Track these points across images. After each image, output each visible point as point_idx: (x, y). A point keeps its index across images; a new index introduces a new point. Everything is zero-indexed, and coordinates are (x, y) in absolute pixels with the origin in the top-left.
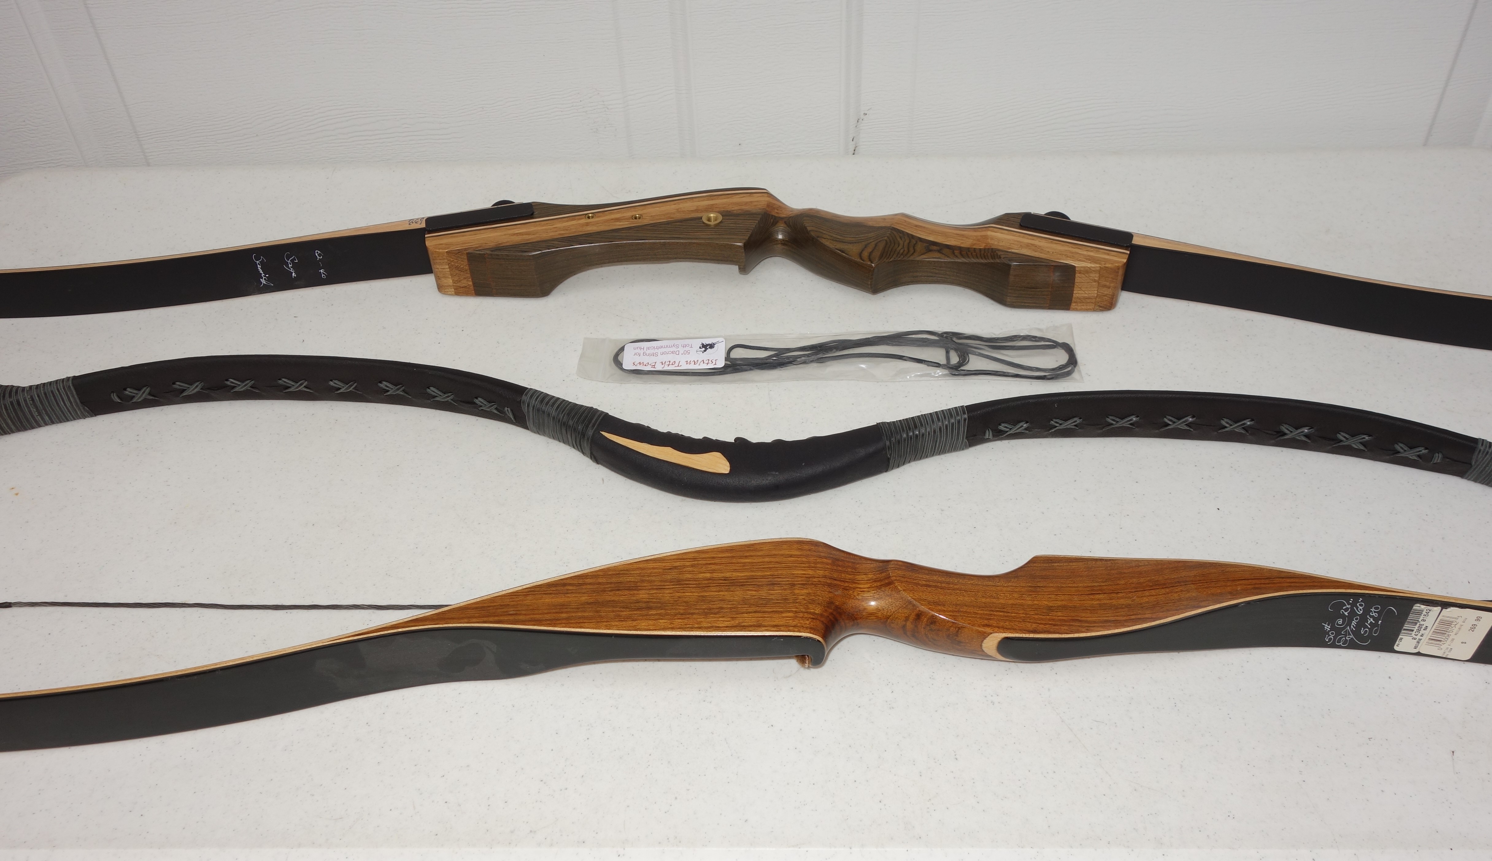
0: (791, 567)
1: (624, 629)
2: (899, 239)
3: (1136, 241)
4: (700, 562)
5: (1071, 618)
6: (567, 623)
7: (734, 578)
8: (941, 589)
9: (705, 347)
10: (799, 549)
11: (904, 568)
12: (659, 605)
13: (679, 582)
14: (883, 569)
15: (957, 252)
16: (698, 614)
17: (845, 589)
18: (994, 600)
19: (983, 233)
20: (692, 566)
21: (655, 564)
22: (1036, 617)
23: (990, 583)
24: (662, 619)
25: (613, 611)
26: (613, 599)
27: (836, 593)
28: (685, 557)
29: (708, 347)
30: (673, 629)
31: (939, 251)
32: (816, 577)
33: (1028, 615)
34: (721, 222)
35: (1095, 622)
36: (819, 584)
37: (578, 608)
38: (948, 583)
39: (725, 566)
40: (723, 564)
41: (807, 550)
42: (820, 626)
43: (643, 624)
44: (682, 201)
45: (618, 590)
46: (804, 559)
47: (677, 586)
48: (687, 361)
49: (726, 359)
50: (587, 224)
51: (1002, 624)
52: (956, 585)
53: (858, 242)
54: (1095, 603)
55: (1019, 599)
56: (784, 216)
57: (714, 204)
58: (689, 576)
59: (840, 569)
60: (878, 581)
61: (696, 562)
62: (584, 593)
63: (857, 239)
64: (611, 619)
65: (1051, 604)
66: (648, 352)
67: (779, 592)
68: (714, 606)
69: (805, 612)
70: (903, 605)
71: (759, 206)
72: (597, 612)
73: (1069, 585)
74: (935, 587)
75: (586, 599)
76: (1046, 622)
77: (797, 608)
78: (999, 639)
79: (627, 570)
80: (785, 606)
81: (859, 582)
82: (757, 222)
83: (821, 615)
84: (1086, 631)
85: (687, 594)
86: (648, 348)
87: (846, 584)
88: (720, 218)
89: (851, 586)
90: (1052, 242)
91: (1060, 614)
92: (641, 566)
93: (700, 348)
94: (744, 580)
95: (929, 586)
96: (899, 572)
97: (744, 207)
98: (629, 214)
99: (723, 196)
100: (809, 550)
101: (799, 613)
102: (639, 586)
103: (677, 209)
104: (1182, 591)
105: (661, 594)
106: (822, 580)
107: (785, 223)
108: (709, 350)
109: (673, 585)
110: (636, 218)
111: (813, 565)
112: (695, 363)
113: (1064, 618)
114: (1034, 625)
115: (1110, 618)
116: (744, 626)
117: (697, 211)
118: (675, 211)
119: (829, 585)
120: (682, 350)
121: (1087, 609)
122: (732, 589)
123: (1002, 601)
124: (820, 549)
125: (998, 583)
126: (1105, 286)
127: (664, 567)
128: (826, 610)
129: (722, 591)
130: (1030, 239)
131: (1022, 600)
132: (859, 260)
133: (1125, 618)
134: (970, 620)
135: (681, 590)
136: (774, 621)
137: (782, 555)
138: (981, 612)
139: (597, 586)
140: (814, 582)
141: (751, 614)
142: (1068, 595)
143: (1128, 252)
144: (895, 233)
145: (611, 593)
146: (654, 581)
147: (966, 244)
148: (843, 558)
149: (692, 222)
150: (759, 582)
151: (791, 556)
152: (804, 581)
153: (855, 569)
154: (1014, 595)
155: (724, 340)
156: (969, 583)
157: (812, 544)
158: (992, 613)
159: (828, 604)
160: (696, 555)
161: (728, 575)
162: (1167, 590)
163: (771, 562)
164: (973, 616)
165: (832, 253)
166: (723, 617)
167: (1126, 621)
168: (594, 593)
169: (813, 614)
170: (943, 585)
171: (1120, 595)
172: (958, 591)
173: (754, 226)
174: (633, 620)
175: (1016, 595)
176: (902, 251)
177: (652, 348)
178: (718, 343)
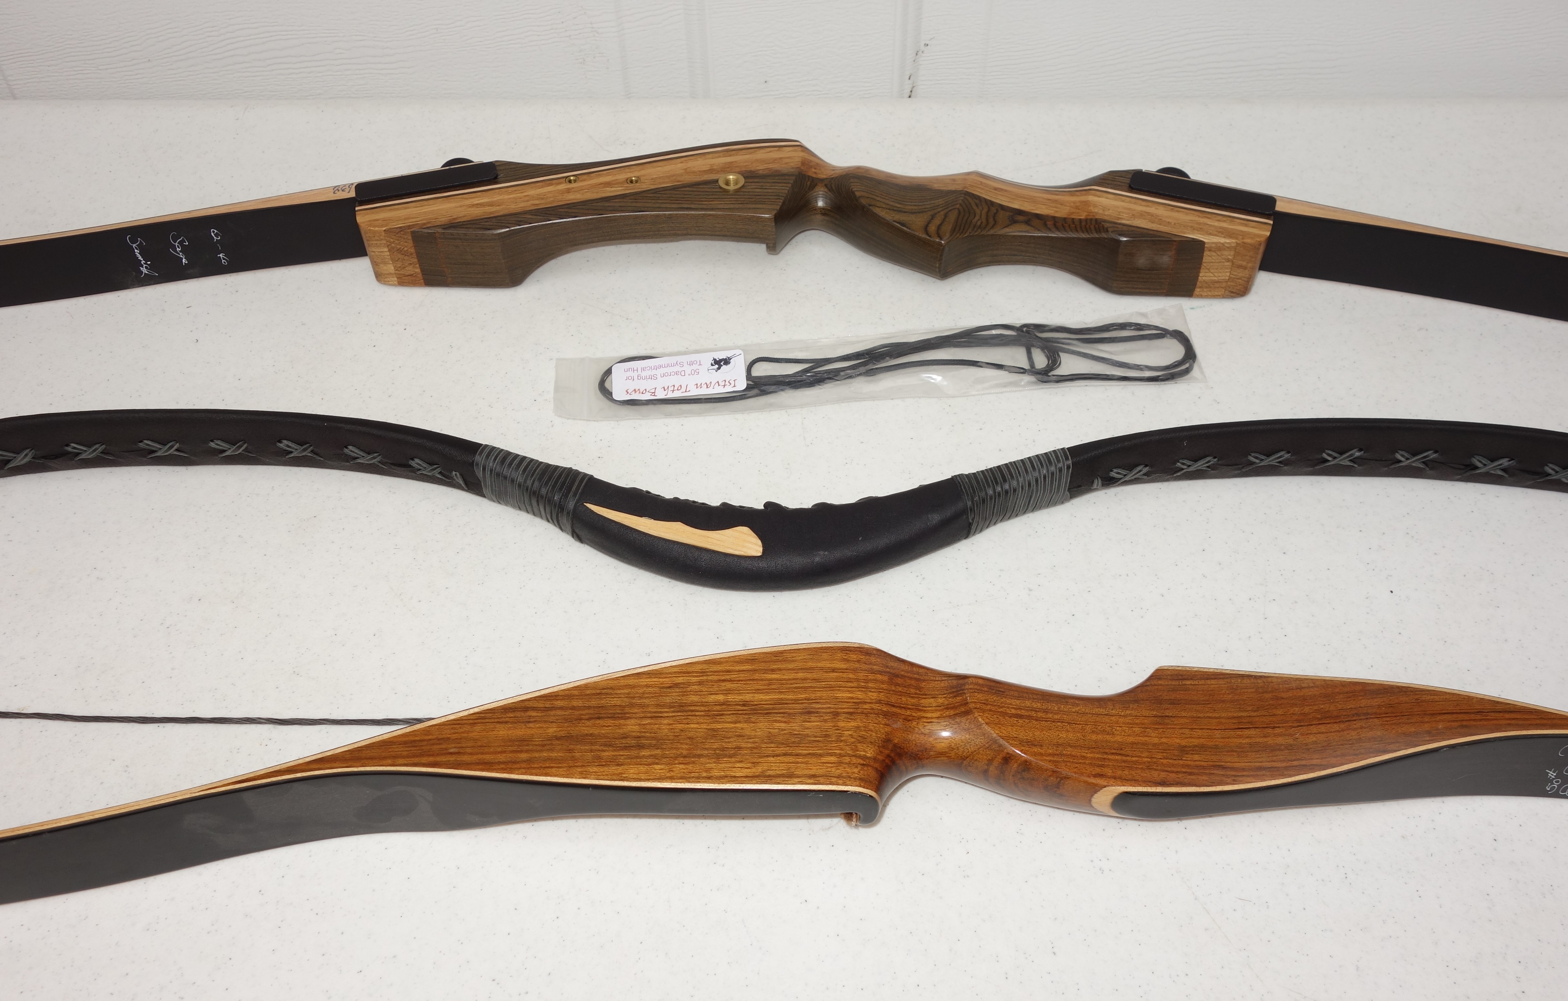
0: (833, 687)
1: (606, 777)
2: (975, 207)
3: (1280, 207)
4: (710, 678)
5: (1211, 763)
6: (528, 768)
7: (756, 703)
8: (1037, 720)
9: (720, 363)
10: (845, 660)
11: (986, 689)
12: (654, 742)
13: (681, 707)
14: (957, 691)
15: (1050, 224)
16: (707, 756)
17: (907, 719)
18: (1108, 737)
19: (1083, 198)
20: (700, 683)
21: (649, 680)
22: (1165, 761)
23: (1102, 710)
24: (657, 764)
25: (591, 751)
26: (591, 732)
27: (895, 726)
28: (690, 669)
29: (722, 364)
30: (672, 779)
31: (1027, 223)
32: (868, 703)
33: (1155, 760)
34: (743, 186)
35: (1243, 770)
36: (871, 714)
37: (543, 746)
38: (1046, 711)
39: (744, 684)
40: (742, 681)
41: (855, 661)
42: (871, 773)
43: (632, 771)
44: (691, 158)
45: (599, 718)
46: (851, 676)
47: (679, 714)
48: (697, 384)
49: (748, 379)
50: (566, 192)
51: (1119, 773)
52: (1056, 714)
53: (922, 212)
54: (1244, 741)
55: (1141, 735)
56: (825, 177)
57: (733, 162)
58: (695, 698)
59: (900, 689)
60: (952, 708)
61: (705, 678)
62: (552, 722)
63: (920, 207)
64: (588, 762)
65: (1184, 743)
66: (644, 374)
67: (818, 725)
68: (730, 745)
69: (853, 756)
70: (985, 743)
71: (792, 164)
72: (570, 751)
73: (1208, 715)
74: (1030, 717)
75: (555, 732)
76: (1179, 770)
77: (841, 749)
78: (1116, 794)
79: (611, 688)
80: (826, 746)
81: (925, 709)
82: (790, 186)
83: (875, 759)
84: (1233, 782)
85: (692, 726)
86: (643, 369)
87: (908, 713)
88: (742, 181)
89: (914, 714)
90: (1172, 209)
91: (1196, 757)
92: (631, 682)
93: (712, 365)
94: (771, 706)
95: (1020, 716)
96: (980, 696)
97: (771, 166)
98: (622, 176)
99: (744, 151)
100: (858, 661)
101: (845, 756)
102: (628, 713)
103: (685, 169)
104: (1362, 728)
105: (657, 726)
106: (875, 706)
107: (826, 186)
108: (724, 368)
109: (674, 712)
110: (632, 182)
111: (863, 684)
112: (707, 386)
113: (1203, 763)
114: (1163, 775)
115: (1264, 764)
116: (769, 776)
117: (711, 171)
118: (682, 171)
119: (886, 715)
120: (688, 369)
121: (1233, 751)
122: (753, 720)
123: (1119, 738)
124: (873, 659)
125: (1112, 710)
126: (1240, 267)
127: (662, 684)
128: (881, 752)
129: (740, 722)
130: (1144, 206)
131: (1146, 736)
132: (924, 236)
133: (1284, 764)
134: (1077, 767)
135: (685, 719)
136: (811, 769)
137: (822, 669)
138: (1092, 755)
139: (570, 711)
140: (865, 711)
141: (779, 758)
142: (1208, 729)
143: (1271, 222)
144: (970, 199)
145: (588, 723)
146: (648, 706)
147: (1062, 212)
148: (903, 673)
149: (705, 186)
150: (790, 709)
151: (834, 670)
152: (851, 708)
153: (920, 689)
154: (1134, 729)
155: (743, 353)
156: (1074, 710)
157: (861, 652)
158: (1105, 756)
159: (884, 742)
160: (705, 666)
161: (748, 697)
162: (1342, 726)
163: (805, 679)
164: (1081, 761)
165: (889, 225)
166: (741, 762)
167: (1286, 768)
168: (565, 723)
169: (864, 758)
170: (1040, 715)
171: (1277, 731)
172: (1059, 724)
173: (785, 192)
174: (618, 765)
175: (1137, 729)
176: (979, 223)
177: (649, 368)
178: (736, 356)
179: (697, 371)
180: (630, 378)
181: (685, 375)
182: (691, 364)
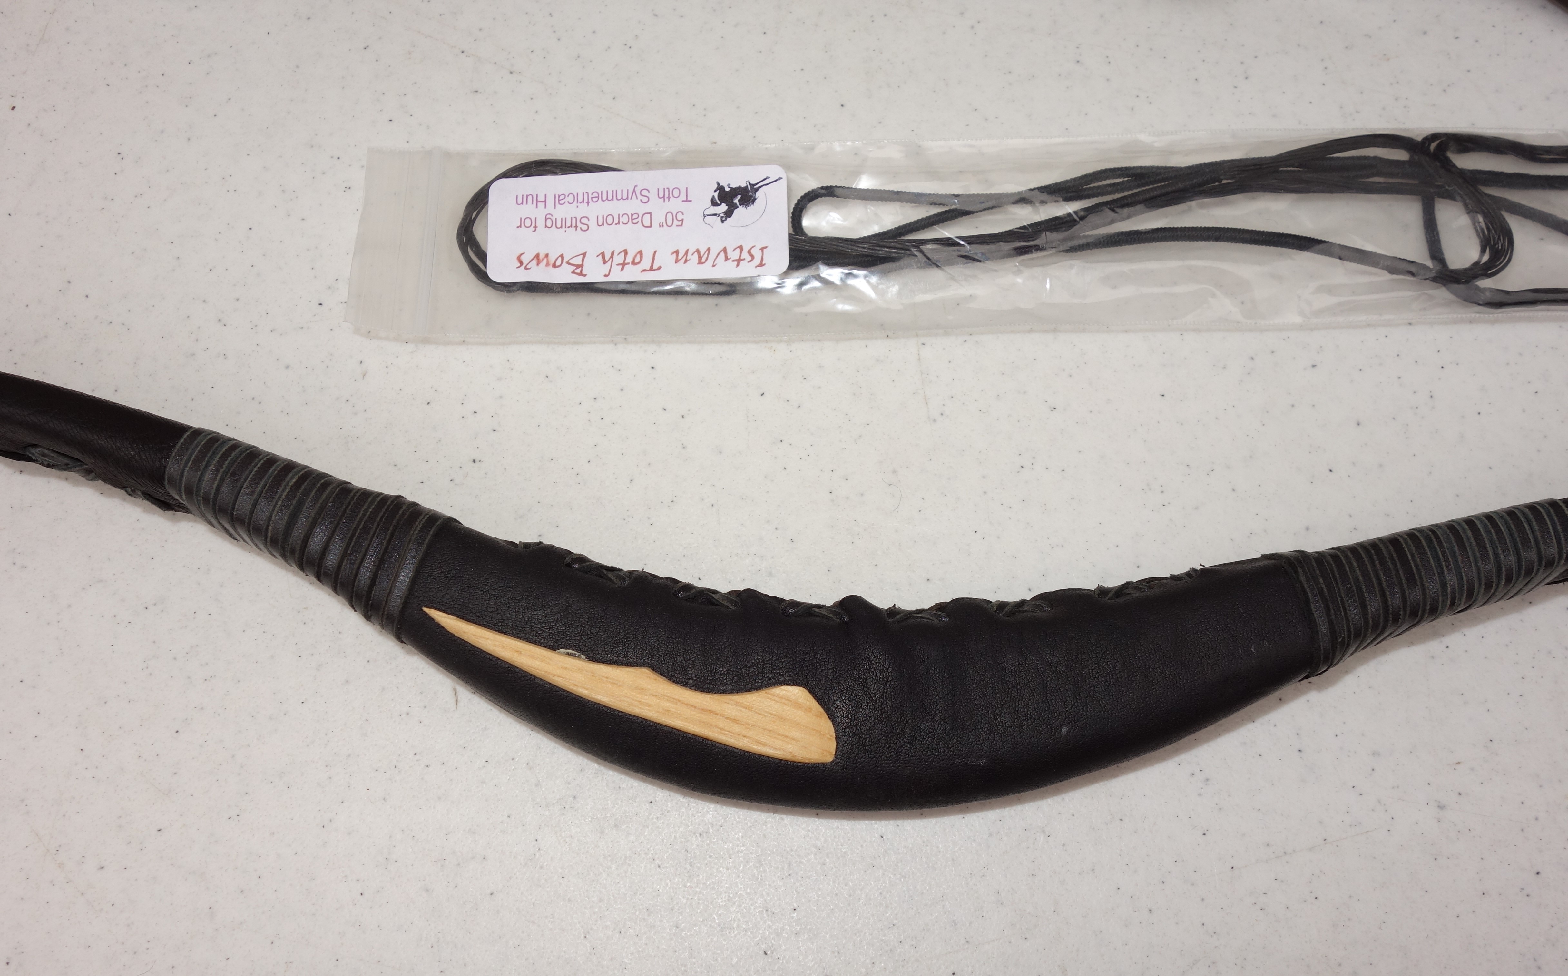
48: (677, 252)
66: (560, 212)
93: (714, 203)
108: (740, 212)
112: (700, 258)
120: (659, 209)
155: (783, 175)
177: (571, 198)
178: (766, 182)
179: (680, 217)
180: (528, 223)
181: (649, 225)
182: (666, 195)
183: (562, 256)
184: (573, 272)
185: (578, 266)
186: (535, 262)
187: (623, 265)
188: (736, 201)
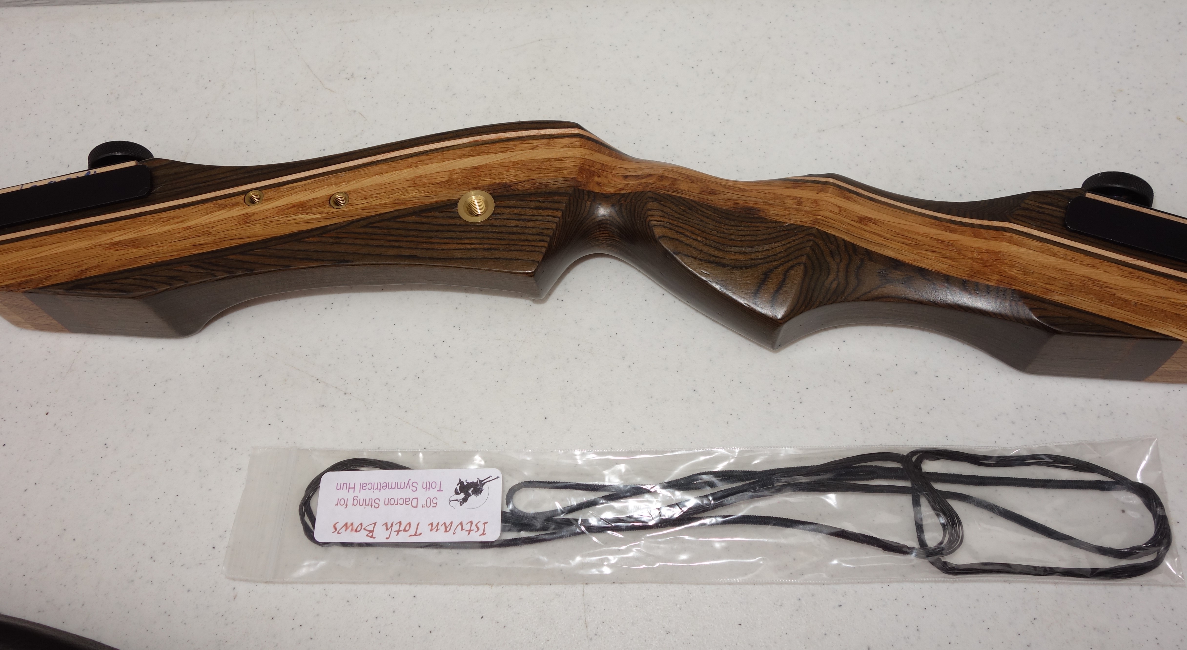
2: (829, 258)
34: (493, 216)
44: (423, 157)
48: (432, 524)
49: (505, 516)
50: (246, 219)
53: (751, 266)
56: (612, 190)
57: (481, 166)
63: (749, 257)
66: (362, 497)
71: (565, 172)
82: (559, 214)
86: (362, 488)
88: (492, 203)
90: (1131, 273)
93: (457, 493)
97: (536, 175)
98: (322, 192)
99: (498, 145)
103: (413, 180)
108: (472, 498)
110: (336, 203)
112: (446, 528)
118: (407, 184)
120: (422, 495)
130: (1088, 265)
144: (822, 244)
149: (438, 214)
155: (500, 476)
173: (554, 226)
176: (834, 285)
177: (370, 486)
178: (489, 479)
179: (435, 501)
180: (342, 502)
181: (416, 506)
182: (428, 486)
183: (361, 524)
184: (367, 535)
185: (372, 531)
186: (344, 528)
187: (398, 532)
188: (470, 492)
